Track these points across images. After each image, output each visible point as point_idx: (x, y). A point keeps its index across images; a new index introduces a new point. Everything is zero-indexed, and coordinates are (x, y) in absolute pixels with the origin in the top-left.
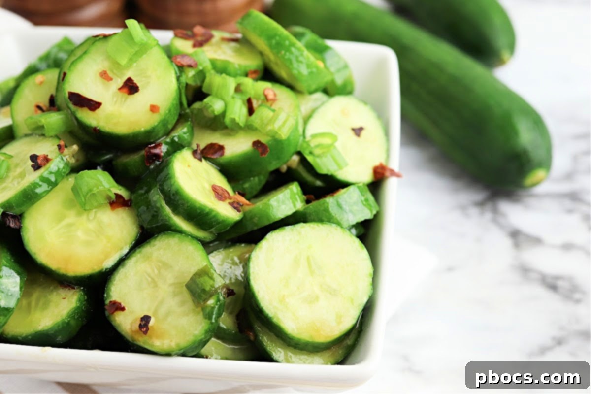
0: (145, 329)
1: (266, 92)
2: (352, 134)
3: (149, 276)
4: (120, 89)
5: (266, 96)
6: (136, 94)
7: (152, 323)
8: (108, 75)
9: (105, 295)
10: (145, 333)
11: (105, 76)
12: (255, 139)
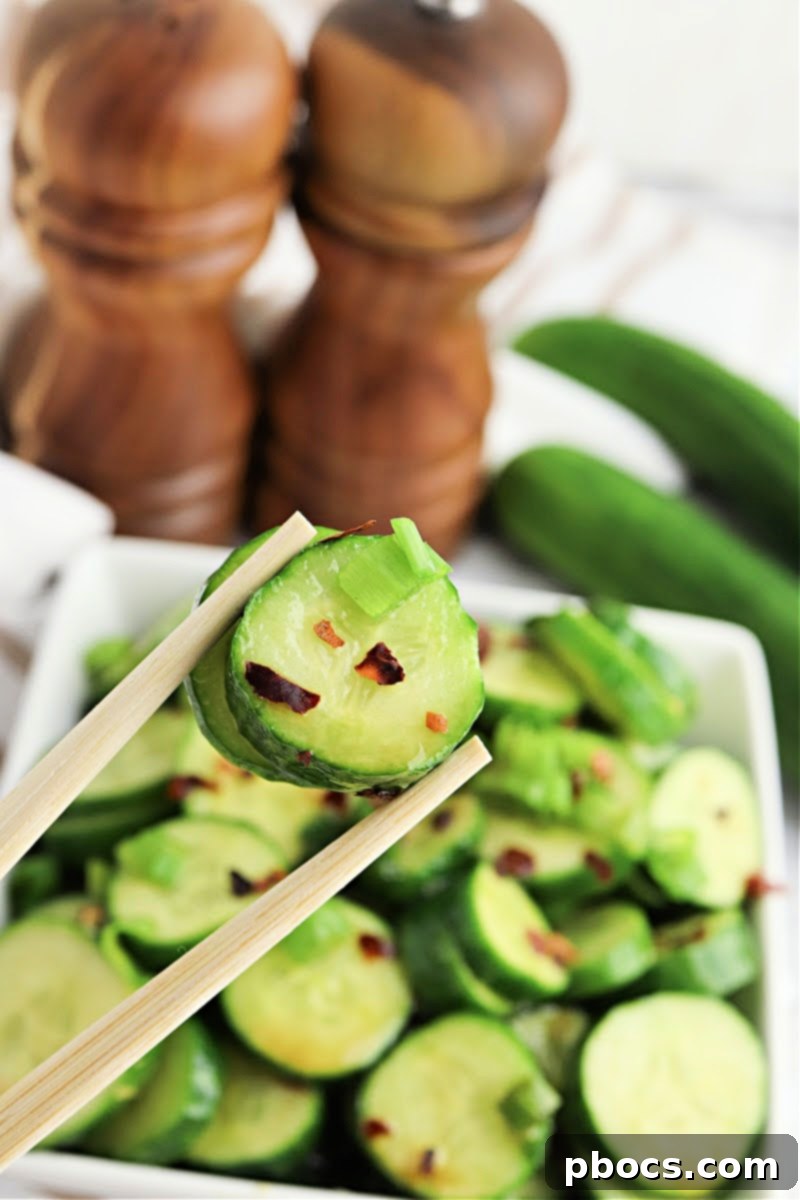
4: (360, 667)
6: (398, 686)
8: (332, 631)
11: (325, 633)
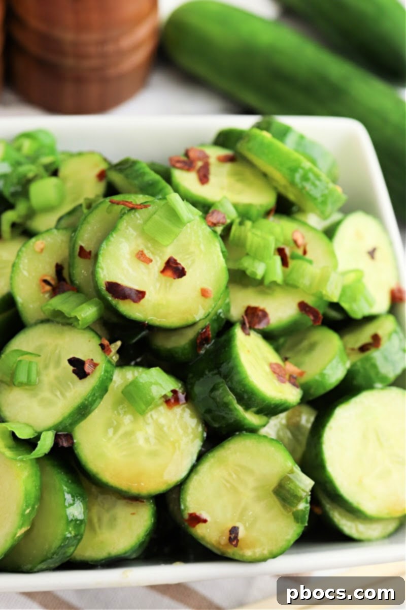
0: (234, 543)
1: (295, 237)
3: (228, 481)
4: (163, 272)
5: (295, 242)
6: (184, 278)
7: (241, 534)
8: (145, 255)
9: (182, 507)
10: (236, 546)
11: (142, 257)
12: (299, 299)
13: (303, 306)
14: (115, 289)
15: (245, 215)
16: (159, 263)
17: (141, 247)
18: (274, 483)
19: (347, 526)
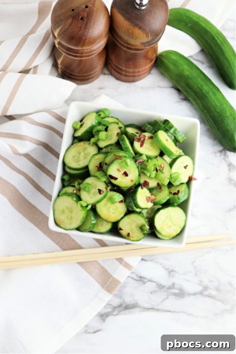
1: (161, 165)
2: (184, 168)
3: (130, 222)
4: (123, 174)
5: (161, 166)
7: (130, 235)
9: (118, 226)
10: (129, 237)
11: (118, 170)
12: (158, 182)
13: (158, 184)
14: (111, 177)
15: (149, 158)
16: (122, 172)
17: (119, 168)
18: (140, 225)
19: (159, 236)
